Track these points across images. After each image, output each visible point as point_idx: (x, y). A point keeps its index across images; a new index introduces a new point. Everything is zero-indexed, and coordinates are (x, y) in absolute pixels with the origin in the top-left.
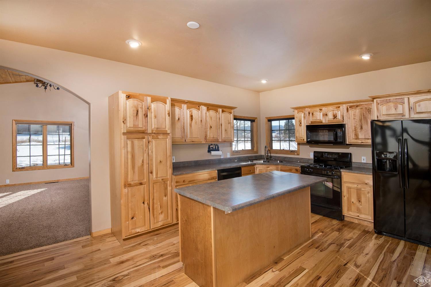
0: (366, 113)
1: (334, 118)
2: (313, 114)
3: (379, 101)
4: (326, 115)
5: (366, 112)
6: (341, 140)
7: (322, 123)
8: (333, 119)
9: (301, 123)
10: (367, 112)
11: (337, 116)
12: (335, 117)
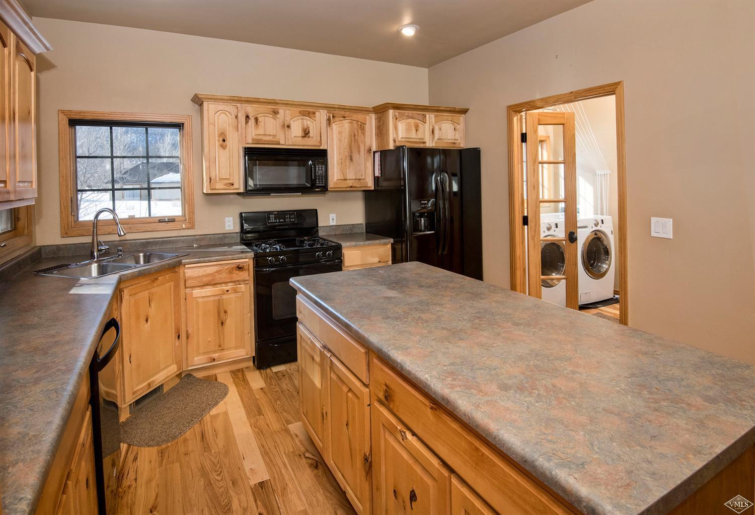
0: (358, 132)
1: (303, 135)
2: (256, 119)
3: (397, 114)
4: (289, 127)
5: (358, 130)
6: (322, 183)
7: (279, 144)
8: (303, 137)
9: (224, 141)
10: (360, 131)
11: (309, 132)
12: (306, 133)
